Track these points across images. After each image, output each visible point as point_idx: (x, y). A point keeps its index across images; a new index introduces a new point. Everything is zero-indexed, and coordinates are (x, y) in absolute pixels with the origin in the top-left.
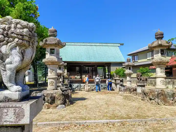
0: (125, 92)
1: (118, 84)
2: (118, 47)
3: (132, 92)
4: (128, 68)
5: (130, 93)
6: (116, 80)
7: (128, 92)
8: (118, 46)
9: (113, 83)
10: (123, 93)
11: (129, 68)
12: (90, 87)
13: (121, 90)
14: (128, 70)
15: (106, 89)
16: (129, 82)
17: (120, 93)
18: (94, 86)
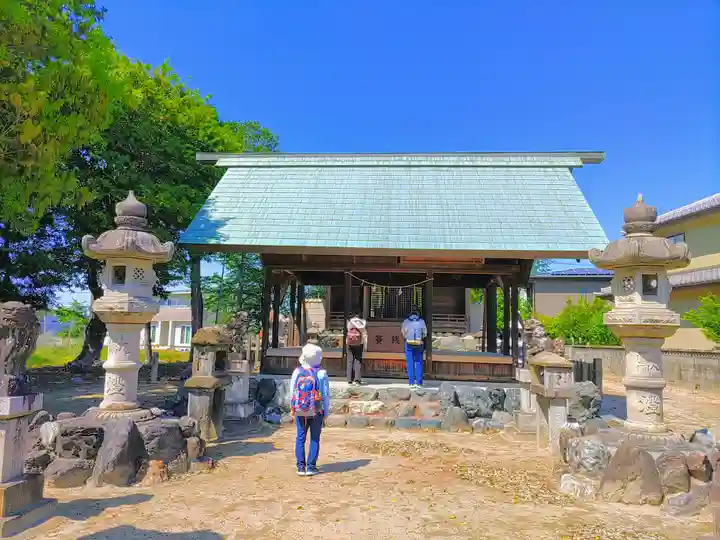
0: (607, 486)
1: (557, 400)
2: (569, 173)
3: (672, 490)
4: (639, 280)
5: (653, 497)
6: (539, 369)
7: (634, 488)
8: (571, 168)
9: (526, 385)
10: (589, 491)
11: (646, 279)
12: (381, 403)
13: (577, 459)
14: (637, 297)
15: (478, 425)
16: (648, 394)
17: (567, 484)
18: (408, 399)
